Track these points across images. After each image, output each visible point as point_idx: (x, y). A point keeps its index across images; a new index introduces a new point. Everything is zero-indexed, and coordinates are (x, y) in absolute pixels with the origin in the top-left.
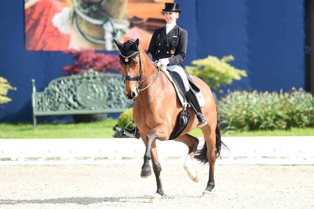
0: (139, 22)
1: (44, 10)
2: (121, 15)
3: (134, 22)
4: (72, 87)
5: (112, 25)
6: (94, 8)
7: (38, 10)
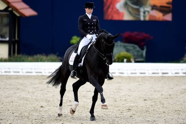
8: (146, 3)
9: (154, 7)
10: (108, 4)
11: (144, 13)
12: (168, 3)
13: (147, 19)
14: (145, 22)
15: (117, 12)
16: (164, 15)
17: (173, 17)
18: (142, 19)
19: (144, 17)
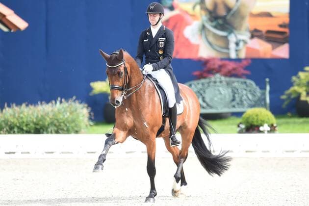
0: (258, 34)
2: (244, 28)
3: (255, 34)
4: (201, 89)
5: (236, 36)
6: (220, 21)
8: (241, 26)
11: (237, 44)
12: (281, 26)
14: (238, 60)
15: (187, 43)
16: (273, 48)
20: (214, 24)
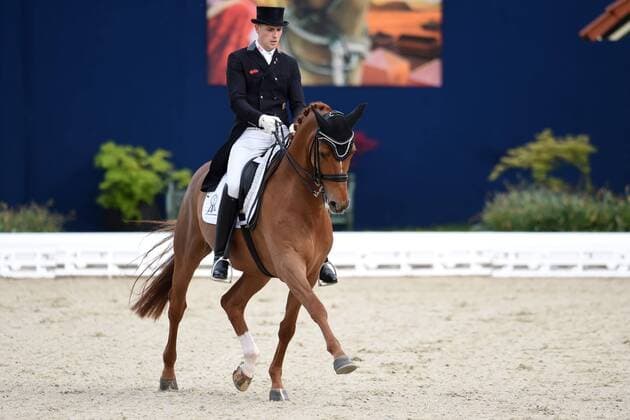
0: (386, 42)
1: (235, 21)
2: (358, 30)
6: (315, 18)
7: (227, 21)
8: (353, 26)
9: (379, 41)
10: (222, 30)
11: (347, 59)
12: (426, 27)
13: (357, 80)
14: (348, 90)
16: (413, 67)
17: (446, 73)
18: (339, 80)
19: (347, 72)
20: (304, 22)
